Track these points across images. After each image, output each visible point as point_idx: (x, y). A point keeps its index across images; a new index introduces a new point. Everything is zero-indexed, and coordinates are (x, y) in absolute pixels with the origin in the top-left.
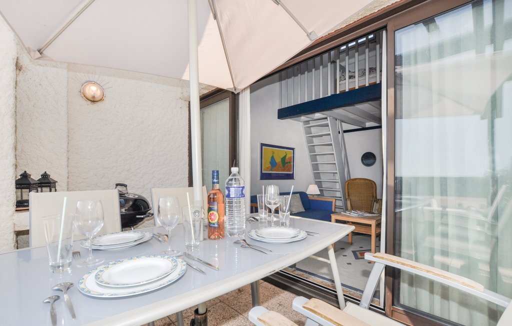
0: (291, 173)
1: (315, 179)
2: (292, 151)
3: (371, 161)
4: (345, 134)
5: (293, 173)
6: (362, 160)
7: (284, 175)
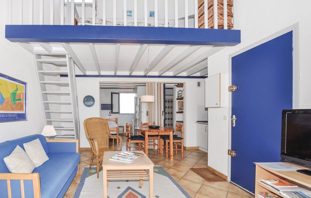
0: (24, 112)
1: (47, 119)
2: (24, 85)
3: (91, 103)
4: (77, 78)
5: (26, 112)
6: (84, 101)
7: (14, 116)
